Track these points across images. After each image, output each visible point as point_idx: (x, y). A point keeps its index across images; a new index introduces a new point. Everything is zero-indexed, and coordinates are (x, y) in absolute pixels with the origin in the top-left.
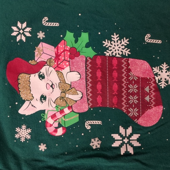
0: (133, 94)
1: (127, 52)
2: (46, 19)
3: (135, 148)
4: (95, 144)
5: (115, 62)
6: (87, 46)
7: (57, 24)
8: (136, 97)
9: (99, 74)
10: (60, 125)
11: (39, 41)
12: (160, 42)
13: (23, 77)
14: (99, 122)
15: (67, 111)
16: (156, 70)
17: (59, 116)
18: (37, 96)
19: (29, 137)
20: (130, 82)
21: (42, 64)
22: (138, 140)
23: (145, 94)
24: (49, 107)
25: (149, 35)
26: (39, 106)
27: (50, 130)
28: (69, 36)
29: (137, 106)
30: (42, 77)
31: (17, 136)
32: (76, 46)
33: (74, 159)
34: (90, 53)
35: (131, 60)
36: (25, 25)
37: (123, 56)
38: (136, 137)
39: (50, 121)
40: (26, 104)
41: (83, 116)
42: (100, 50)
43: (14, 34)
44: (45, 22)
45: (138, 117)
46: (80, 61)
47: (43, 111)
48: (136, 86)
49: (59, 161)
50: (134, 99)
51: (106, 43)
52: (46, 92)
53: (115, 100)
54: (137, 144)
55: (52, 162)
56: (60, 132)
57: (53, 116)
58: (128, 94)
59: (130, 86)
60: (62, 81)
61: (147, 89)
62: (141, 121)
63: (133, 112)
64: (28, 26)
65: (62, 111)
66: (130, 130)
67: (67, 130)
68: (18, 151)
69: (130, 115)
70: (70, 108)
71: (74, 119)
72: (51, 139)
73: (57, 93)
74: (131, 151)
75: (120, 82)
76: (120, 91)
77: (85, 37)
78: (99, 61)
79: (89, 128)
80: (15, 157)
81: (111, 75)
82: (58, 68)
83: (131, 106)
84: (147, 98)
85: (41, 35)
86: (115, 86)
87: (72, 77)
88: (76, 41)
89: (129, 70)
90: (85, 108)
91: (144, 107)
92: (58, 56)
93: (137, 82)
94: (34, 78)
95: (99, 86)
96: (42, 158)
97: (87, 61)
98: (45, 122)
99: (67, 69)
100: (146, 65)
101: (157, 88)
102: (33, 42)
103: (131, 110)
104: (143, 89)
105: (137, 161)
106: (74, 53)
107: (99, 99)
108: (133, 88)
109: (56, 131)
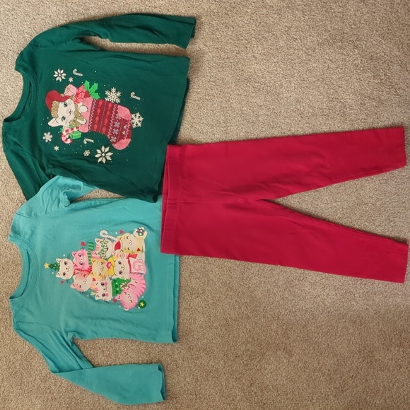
0: (116, 128)
1: (118, 101)
2: (76, 70)
3: (107, 160)
4: (87, 153)
5: (110, 105)
6: (96, 92)
7: (82, 75)
8: (117, 130)
9: (99, 111)
10: (69, 137)
11: (69, 83)
12: (139, 99)
13: (55, 103)
14: (93, 141)
15: (75, 129)
16: (133, 116)
17: (70, 131)
18: (60, 117)
19: (50, 140)
20: (116, 120)
21: (67, 97)
22: (111, 156)
23: (123, 130)
24: (66, 125)
25: (134, 93)
26: (60, 123)
27: (63, 139)
28: (87, 83)
29: (117, 136)
30: (66, 105)
31: (44, 138)
32: (89, 90)
33: (71, 159)
34: (97, 96)
35: (119, 106)
36: (62, 72)
37: (115, 103)
38: (110, 154)
39: (64, 133)
40: (54, 119)
41: (84, 135)
42: (103, 96)
43: (55, 76)
44: (75, 72)
45: (115, 143)
46: (90, 100)
47: (62, 127)
48: (119, 124)
49: (63, 158)
50: (116, 132)
51: (107, 93)
52: (66, 115)
53: (104, 129)
54: (109, 158)
55: (59, 158)
56: (69, 142)
57: (67, 131)
58: (113, 128)
59: (116, 123)
60: (77, 110)
61: (125, 127)
62: (116, 146)
63: (114, 139)
64: (64, 72)
65: (72, 129)
66: (107, 149)
67: (73, 141)
68: (43, 147)
69: (111, 140)
70: (77, 128)
71: (78, 135)
72: (62, 144)
73: (72, 117)
74: (104, 161)
75: (109, 119)
76: (108, 124)
77: (96, 86)
78: (100, 103)
79: (86, 143)
80: (40, 150)
81: (105, 113)
82: (76, 102)
83: (113, 135)
84: (124, 133)
85: (71, 80)
86: (106, 121)
87: (83, 109)
88: (90, 88)
89: (116, 113)
90: (86, 130)
91: (120, 137)
92: (77, 94)
93: (120, 121)
94: (61, 105)
95: (97, 119)
96: (55, 155)
97: (93, 101)
98: (61, 133)
99: (81, 104)
100: (128, 111)
101: (131, 128)
102: (66, 83)
103: (112, 137)
104: (123, 126)
105: (106, 168)
106: (87, 95)
107: (96, 126)
108: (117, 125)
109: (66, 140)
